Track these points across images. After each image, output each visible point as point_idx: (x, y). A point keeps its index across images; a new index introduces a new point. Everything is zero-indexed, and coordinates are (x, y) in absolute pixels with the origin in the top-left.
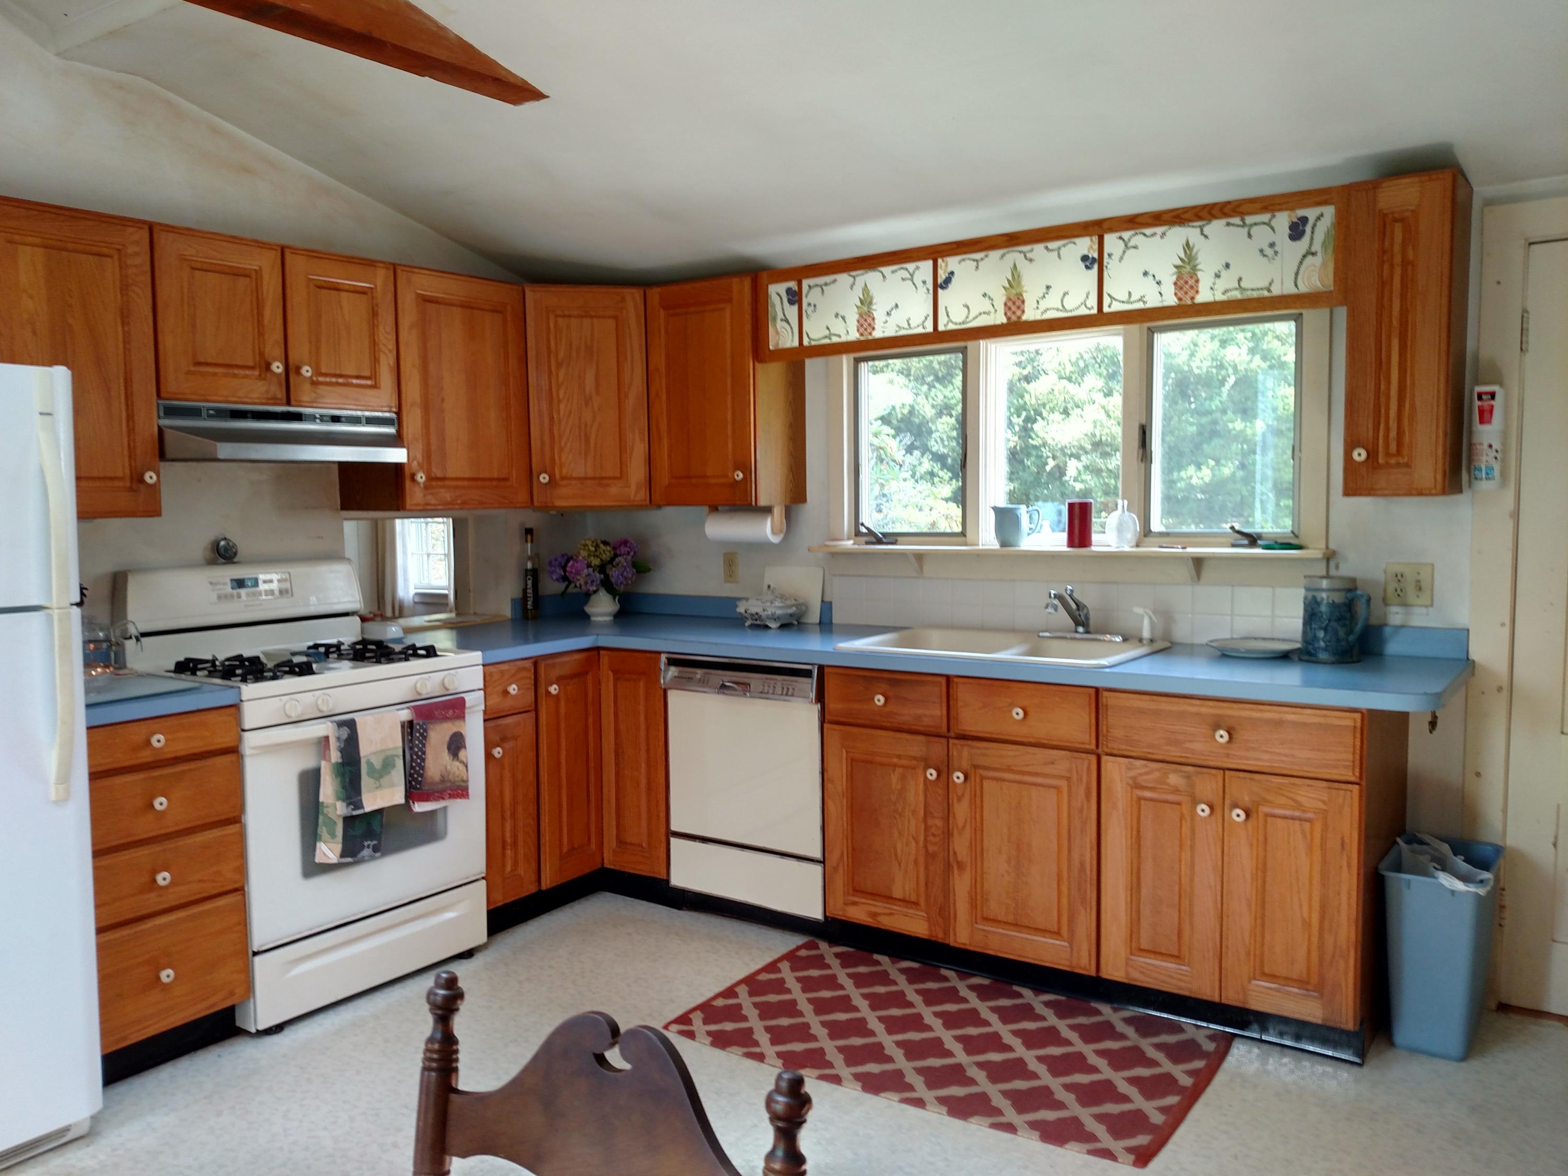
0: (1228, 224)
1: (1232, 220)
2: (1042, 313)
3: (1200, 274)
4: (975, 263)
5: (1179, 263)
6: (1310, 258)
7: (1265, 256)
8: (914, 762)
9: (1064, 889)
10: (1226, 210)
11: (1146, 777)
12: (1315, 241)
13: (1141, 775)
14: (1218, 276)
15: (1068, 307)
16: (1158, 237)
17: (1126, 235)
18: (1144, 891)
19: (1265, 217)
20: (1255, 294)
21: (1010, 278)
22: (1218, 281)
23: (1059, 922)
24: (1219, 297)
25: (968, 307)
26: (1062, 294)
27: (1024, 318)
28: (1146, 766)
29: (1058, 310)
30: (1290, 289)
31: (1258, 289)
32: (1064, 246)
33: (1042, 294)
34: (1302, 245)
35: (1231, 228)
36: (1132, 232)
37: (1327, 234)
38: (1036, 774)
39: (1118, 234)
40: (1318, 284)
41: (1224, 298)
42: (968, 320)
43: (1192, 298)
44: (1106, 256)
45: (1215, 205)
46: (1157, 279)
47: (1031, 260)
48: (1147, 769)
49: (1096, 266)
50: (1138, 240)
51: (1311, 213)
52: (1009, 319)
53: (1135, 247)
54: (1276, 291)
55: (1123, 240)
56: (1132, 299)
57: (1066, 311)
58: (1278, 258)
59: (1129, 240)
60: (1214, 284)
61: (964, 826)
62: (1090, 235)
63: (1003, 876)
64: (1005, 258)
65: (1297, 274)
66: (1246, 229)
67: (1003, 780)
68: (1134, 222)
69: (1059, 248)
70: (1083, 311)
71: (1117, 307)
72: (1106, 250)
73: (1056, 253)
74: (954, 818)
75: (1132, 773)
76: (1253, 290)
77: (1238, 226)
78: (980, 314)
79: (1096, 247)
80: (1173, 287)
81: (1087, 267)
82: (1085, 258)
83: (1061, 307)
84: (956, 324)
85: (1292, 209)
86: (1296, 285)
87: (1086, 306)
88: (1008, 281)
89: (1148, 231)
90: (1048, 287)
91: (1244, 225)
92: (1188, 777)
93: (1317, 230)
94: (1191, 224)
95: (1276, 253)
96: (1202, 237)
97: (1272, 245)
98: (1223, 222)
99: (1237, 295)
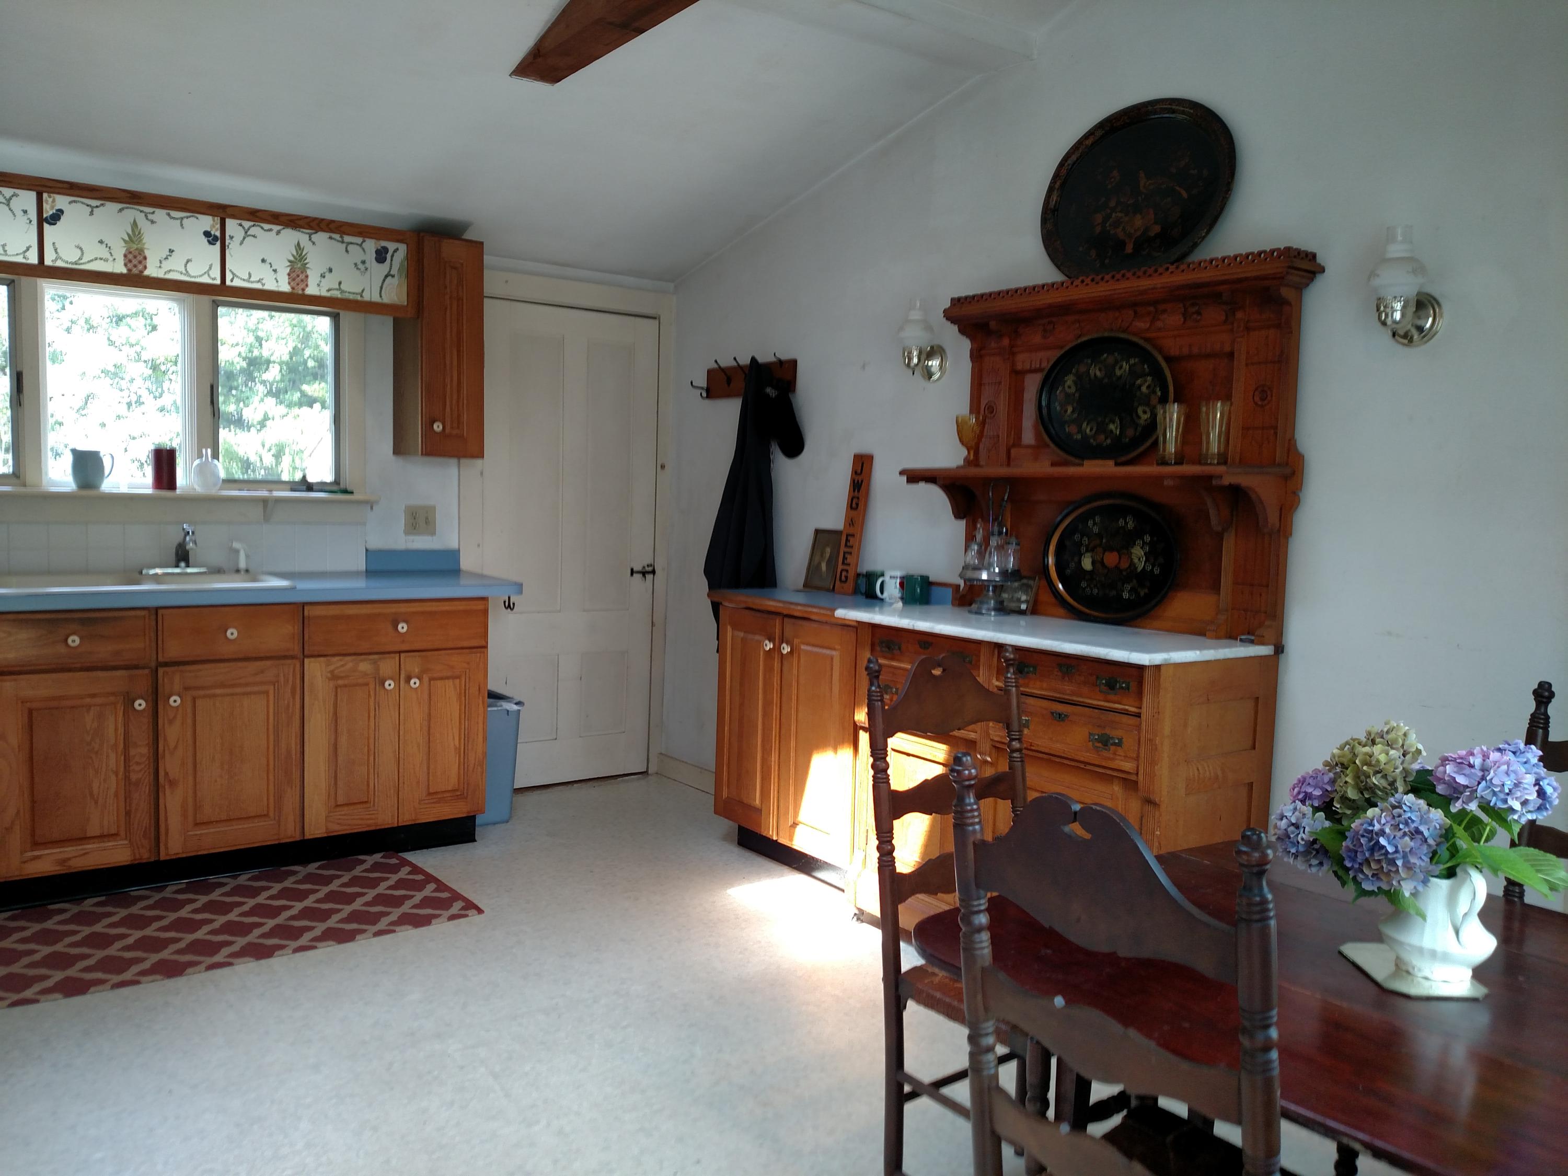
0: (331, 238)
1: (334, 236)
2: (165, 273)
3: (309, 272)
4: (89, 209)
5: (292, 258)
6: (389, 279)
7: (357, 269)
8: (112, 699)
9: (271, 777)
10: (331, 226)
11: (342, 669)
12: (393, 267)
13: (337, 668)
14: (323, 276)
15: (192, 273)
16: (274, 233)
17: (247, 224)
18: (340, 759)
19: (359, 240)
20: (351, 297)
21: (130, 233)
22: (323, 280)
23: (268, 807)
24: (324, 293)
25: (81, 249)
26: (185, 261)
27: (146, 273)
28: (341, 660)
29: (181, 273)
30: (376, 298)
31: (354, 293)
32: (187, 217)
33: (165, 256)
34: (384, 268)
35: (333, 241)
36: (252, 223)
37: (401, 264)
38: (247, 685)
39: (239, 222)
40: (396, 298)
41: (328, 294)
42: (81, 262)
43: (303, 290)
44: (227, 237)
45: (323, 220)
46: (274, 267)
47: (153, 222)
48: (342, 663)
49: (218, 243)
50: (255, 231)
51: (391, 246)
52: (129, 270)
53: (254, 236)
54: (367, 297)
55: (244, 228)
56: (252, 279)
57: (189, 276)
58: (368, 272)
59: (249, 229)
60: (320, 281)
61: (176, 747)
62: (213, 216)
63: (216, 781)
64: (123, 212)
65: (381, 288)
66: (344, 245)
67: (215, 696)
68: (256, 216)
69: (182, 219)
70: (205, 280)
71: (237, 283)
72: (228, 233)
73: (179, 221)
74: (165, 739)
75: (332, 668)
76: (349, 293)
77: (338, 241)
78: (96, 259)
79: (218, 226)
80: (287, 277)
81: (210, 243)
82: (207, 234)
83: (184, 272)
84: (67, 262)
85: (378, 239)
86: (381, 296)
87: (209, 275)
88: (128, 235)
89: (266, 226)
90: (171, 251)
91: (343, 242)
92: (375, 662)
93: (394, 258)
94: (301, 230)
95: (366, 269)
96: (310, 242)
97: (363, 262)
98: (327, 235)
99: (337, 294)
